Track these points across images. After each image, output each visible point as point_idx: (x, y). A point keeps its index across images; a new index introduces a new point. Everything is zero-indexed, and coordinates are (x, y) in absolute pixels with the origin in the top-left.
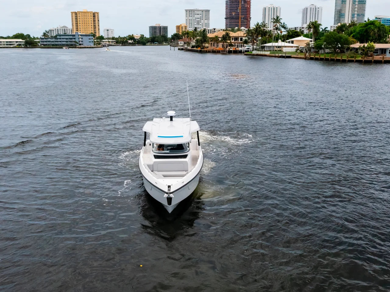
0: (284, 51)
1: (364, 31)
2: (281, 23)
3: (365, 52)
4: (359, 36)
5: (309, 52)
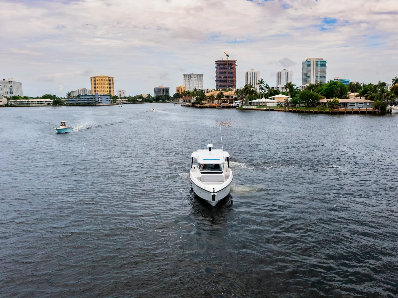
0: (268, 106)
1: (329, 89)
2: (265, 84)
3: (332, 105)
4: (325, 93)
5: (288, 106)
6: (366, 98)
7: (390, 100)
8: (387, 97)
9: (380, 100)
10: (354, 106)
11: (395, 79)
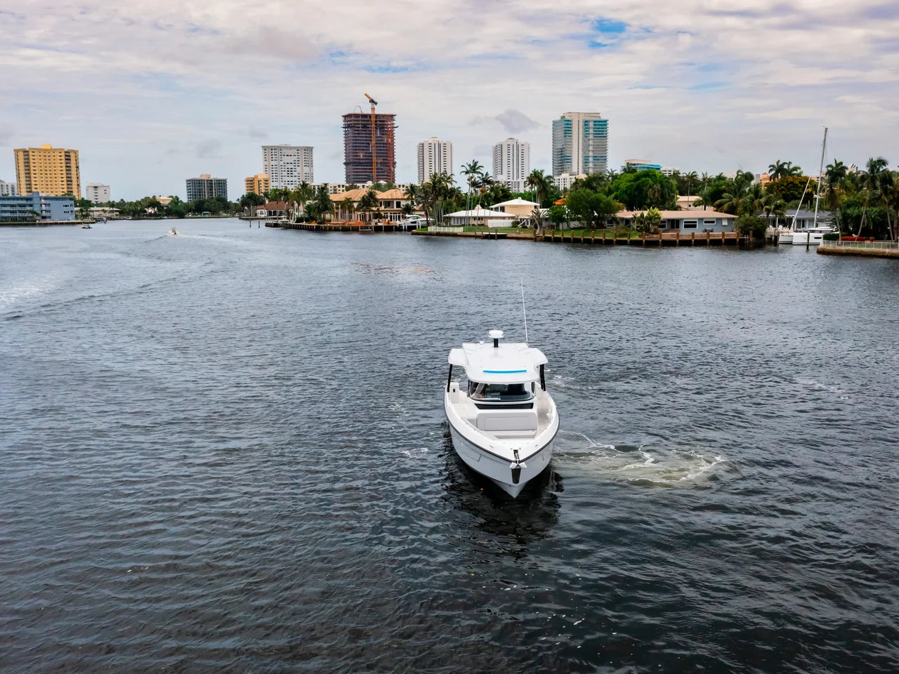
0: (490, 226)
1: (634, 187)
2: (483, 175)
3: (645, 225)
4: (625, 197)
5: (541, 227)
6: (719, 208)
7: (774, 212)
8: (767, 207)
9: (751, 212)
10: (695, 226)
11: (775, 164)
